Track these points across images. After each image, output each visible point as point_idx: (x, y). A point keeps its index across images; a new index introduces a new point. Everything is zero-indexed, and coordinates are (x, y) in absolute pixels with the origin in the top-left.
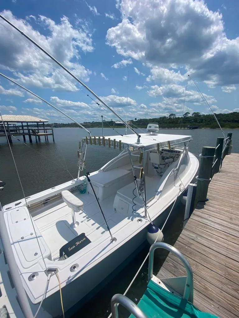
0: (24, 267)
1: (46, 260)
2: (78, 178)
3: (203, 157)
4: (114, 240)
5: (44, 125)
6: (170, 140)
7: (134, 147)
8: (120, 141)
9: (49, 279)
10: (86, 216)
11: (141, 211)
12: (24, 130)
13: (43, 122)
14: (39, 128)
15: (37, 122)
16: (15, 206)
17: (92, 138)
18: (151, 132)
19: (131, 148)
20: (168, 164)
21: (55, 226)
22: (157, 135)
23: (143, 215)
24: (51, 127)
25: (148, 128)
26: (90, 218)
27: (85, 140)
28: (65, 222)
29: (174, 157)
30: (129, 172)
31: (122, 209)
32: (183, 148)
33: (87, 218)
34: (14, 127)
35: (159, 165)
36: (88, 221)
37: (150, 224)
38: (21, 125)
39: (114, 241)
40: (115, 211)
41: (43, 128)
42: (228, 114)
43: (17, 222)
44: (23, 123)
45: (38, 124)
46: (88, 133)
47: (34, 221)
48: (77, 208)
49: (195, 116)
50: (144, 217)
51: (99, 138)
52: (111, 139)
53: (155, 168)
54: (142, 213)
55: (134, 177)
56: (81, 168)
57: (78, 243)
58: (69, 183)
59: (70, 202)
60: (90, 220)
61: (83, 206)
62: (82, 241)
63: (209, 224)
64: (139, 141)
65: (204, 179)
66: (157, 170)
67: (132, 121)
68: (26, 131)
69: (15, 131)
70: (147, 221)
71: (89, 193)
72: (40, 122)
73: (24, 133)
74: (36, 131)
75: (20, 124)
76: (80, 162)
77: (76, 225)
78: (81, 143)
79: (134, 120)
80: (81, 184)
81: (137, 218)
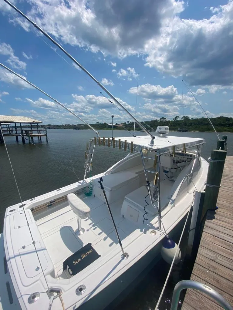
0: (24, 284)
1: (49, 277)
2: (84, 179)
3: (212, 161)
4: (125, 255)
5: (37, 126)
6: (185, 143)
7: (147, 149)
8: (132, 142)
9: (51, 304)
10: (92, 223)
11: (155, 222)
12: (17, 131)
13: (37, 123)
14: (33, 129)
15: (31, 123)
16: (19, 208)
17: (101, 139)
18: (161, 134)
19: (144, 150)
20: (179, 168)
21: (59, 232)
22: (168, 137)
23: (156, 225)
24: (45, 128)
25: (158, 129)
26: (96, 226)
27: (93, 140)
28: (70, 228)
29: (186, 161)
30: (137, 175)
31: (131, 216)
32: (196, 151)
33: (93, 226)
34: (7, 127)
35: (170, 169)
36: (94, 229)
37: (165, 237)
38: (15, 126)
39: (125, 258)
40: (123, 217)
41: (37, 129)
42: (215, 118)
43: (19, 227)
44: (16, 124)
45: (32, 126)
46: (97, 133)
47: (38, 226)
48: (83, 215)
49: (184, 119)
50: (158, 229)
51: (109, 138)
52: (121, 140)
53: (165, 171)
54: (155, 223)
55: (147, 182)
56: (88, 170)
57: (84, 256)
58: (75, 186)
59: (76, 207)
60: (96, 228)
61: (90, 213)
62: (88, 253)
63: (226, 239)
64: (152, 142)
65: (214, 186)
66: (167, 174)
67: (125, 123)
68: (19, 132)
69: (8, 132)
70: (162, 233)
71: (94, 196)
72: (34, 123)
73: (17, 133)
74: (30, 132)
75: (13, 125)
76: (87, 164)
77: (81, 232)
78: (89, 143)
79: (127, 123)
80: (87, 186)
81: (150, 230)
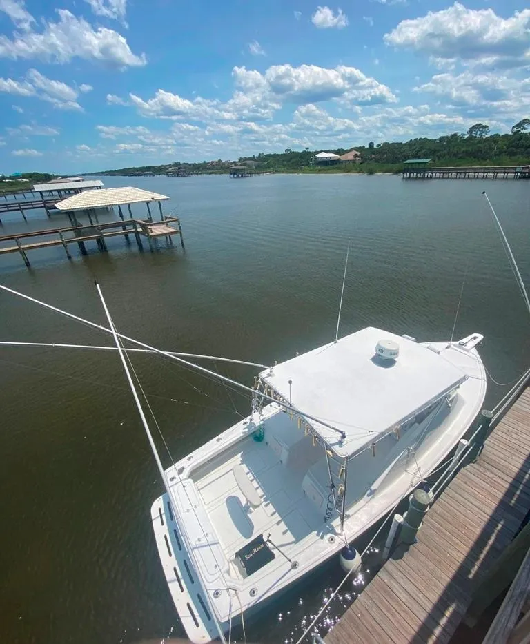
1: (226, 576)
4: (296, 565)
10: (263, 496)
11: (336, 523)
13: (159, 201)
16: (179, 474)
21: (225, 504)
23: (338, 530)
26: (269, 501)
28: (237, 501)
31: (313, 498)
33: (265, 500)
36: (266, 506)
37: (346, 547)
40: (304, 493)
50: (339, 534)
54: (337, 526)
55: (331, 484)
57: (255, 551)
58: (239, 432)
60: (268, 504)
62: (259, 548)
67: (361, 149)
70: (342, 541)
71: (267, 443)
77: (251, 509)
79: (368, 148)
81: (330, 535)
